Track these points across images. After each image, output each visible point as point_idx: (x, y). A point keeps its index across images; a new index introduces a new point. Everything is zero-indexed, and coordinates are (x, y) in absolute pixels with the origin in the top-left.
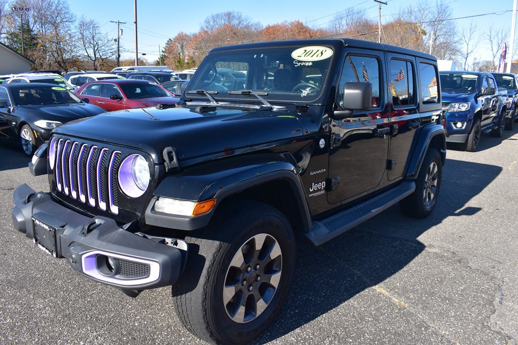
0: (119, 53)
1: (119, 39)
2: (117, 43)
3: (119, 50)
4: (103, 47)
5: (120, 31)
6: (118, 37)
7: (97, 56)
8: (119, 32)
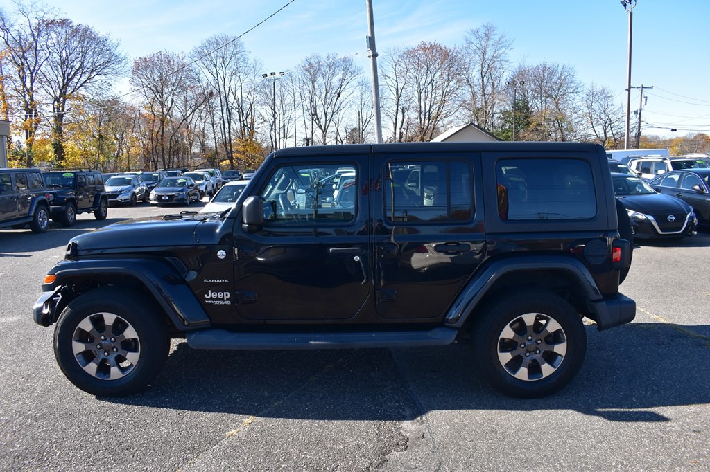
0: (639, 130)
1: (641, 111)
2: (638, 116)
3: (639, 126)
4: (616, 123)
5: (644, 100)
6: (639, 107)
7: (608, 135)
8: (641, 100)
